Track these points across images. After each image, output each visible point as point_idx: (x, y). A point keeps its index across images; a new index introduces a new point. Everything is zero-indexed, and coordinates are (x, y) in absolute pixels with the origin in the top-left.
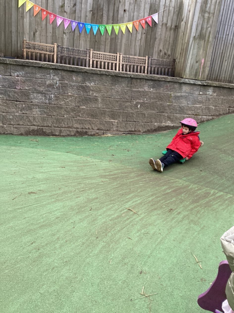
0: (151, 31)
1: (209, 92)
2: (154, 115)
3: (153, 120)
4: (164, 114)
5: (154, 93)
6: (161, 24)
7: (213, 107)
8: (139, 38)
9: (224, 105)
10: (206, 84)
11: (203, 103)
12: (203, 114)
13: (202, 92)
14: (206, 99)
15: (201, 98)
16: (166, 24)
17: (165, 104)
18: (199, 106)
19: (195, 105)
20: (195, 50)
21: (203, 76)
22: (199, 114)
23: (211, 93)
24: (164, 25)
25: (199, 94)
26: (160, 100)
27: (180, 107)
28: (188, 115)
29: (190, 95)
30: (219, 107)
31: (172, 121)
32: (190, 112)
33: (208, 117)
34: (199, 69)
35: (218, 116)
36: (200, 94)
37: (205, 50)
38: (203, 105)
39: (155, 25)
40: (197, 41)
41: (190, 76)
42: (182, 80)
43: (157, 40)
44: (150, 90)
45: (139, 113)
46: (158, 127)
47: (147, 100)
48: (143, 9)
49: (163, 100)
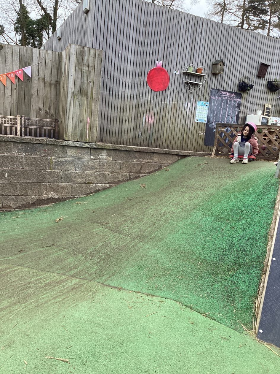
0: (23, 86)
1: (101, 155)
2: (29, 185)
3: (29, 192)
4: (43, 183)
5: (27, 159)
6: (37, 79)
7: (110, 173)
8: (8, 94)
9: (122, 170)
10: (96, 147)
11: (96, 169)
12: (97, 181)
13: (93, 156)
14: (99, 163)
15: (93, 163)
16: (44, 79)
17: (45, 171)
18: (91, 172)
19: (85, 172)
20: (77, 108)
21: (91, 137)
22: (93, 182)
23: (104, 157)
24: (41, 80)
25: (89, 158)
26: (37, 166)
27: (66, 175)
28: (77, 183)
29: (78, 160)
30: (117, 172)
31: (56, 192)
32: (80, 180)
33: (104, 185)
34: (85, 129)
35: (117, 183)
36: (92, 159)
37: (90, 108)
38: (97, 171)
39: (28, 79)
40: (77, 98)
41: (74, 138)
42: (64, 143)
43: (34, 97)
44: (22, 154)
45: (7, 184)
46: (38, 200)
47: (17, 167)
48: (10, 61)
49: (41, 166)
